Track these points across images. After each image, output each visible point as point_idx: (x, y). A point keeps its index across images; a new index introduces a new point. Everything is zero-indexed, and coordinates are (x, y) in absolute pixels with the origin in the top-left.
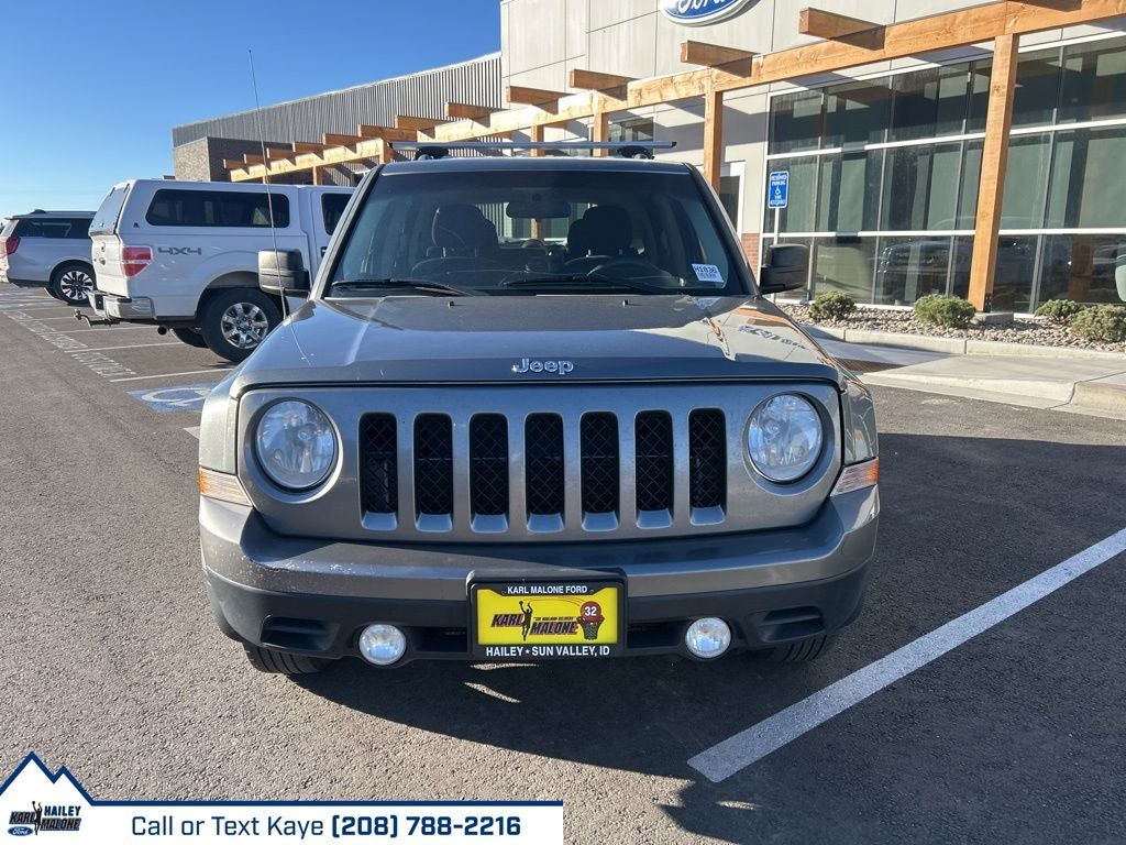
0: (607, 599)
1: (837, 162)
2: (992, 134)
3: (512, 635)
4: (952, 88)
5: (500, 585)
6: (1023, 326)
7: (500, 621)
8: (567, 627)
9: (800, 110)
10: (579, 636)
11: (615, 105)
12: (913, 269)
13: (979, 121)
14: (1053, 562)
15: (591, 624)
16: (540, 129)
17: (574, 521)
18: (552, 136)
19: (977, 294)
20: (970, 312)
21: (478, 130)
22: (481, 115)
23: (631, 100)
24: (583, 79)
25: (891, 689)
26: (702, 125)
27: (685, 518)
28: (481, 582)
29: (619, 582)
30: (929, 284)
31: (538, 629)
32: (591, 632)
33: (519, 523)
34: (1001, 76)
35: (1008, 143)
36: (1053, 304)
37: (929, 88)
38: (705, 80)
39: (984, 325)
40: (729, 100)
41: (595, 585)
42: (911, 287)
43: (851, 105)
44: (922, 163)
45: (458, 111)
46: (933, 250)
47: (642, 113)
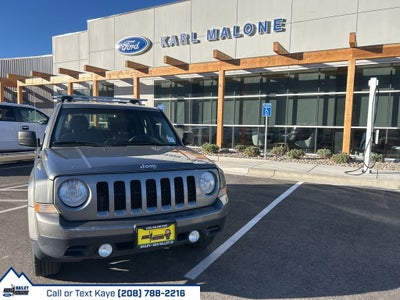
0: (172, 228)
1: (176, 102)
2: (220, 97)
3: (147, 241)
4: (207, 83)
5: (144, 227)
6: (232, 152)
7: (144, 238)
8: (162, 237)
9: (164, 85)
10: (165, 239)
11: (100, 78)
12: (200, 135)
13: (216, 93)
14: (256, 215)
15: (168, 235)
16: (71, 84)
17: (160, 209)
18: (76, 87)
19: (219, 143)
20: (218, 149)
21: (45, 82)
22: (47, 77)
23: (107, 77)
24: (89, 68)
25: (228, 250)
26: (132, 88)
27: (187, 205)
28: (138, 227)
29: (175, 223)
30: (205, 140)
31: (154, 238)
32: (168, 238)
33: (145, 210)
34: (221, 82)
35: (224, 100)
36: (238, 146)
37: (201, 83)
38: (134, 74)
39: (222, 152)
40: (141, 81)
41: (169, 224)
42: (199, 141)
43: (179, 85)
44: (200, 104)
45: (36, 74)
46: (205, 130)
47: (111, 82)
